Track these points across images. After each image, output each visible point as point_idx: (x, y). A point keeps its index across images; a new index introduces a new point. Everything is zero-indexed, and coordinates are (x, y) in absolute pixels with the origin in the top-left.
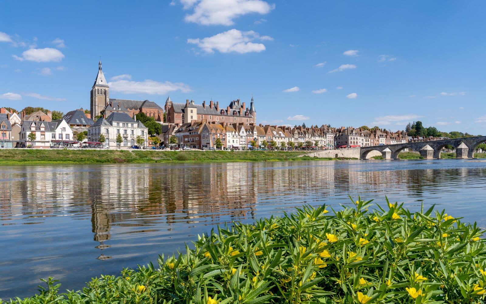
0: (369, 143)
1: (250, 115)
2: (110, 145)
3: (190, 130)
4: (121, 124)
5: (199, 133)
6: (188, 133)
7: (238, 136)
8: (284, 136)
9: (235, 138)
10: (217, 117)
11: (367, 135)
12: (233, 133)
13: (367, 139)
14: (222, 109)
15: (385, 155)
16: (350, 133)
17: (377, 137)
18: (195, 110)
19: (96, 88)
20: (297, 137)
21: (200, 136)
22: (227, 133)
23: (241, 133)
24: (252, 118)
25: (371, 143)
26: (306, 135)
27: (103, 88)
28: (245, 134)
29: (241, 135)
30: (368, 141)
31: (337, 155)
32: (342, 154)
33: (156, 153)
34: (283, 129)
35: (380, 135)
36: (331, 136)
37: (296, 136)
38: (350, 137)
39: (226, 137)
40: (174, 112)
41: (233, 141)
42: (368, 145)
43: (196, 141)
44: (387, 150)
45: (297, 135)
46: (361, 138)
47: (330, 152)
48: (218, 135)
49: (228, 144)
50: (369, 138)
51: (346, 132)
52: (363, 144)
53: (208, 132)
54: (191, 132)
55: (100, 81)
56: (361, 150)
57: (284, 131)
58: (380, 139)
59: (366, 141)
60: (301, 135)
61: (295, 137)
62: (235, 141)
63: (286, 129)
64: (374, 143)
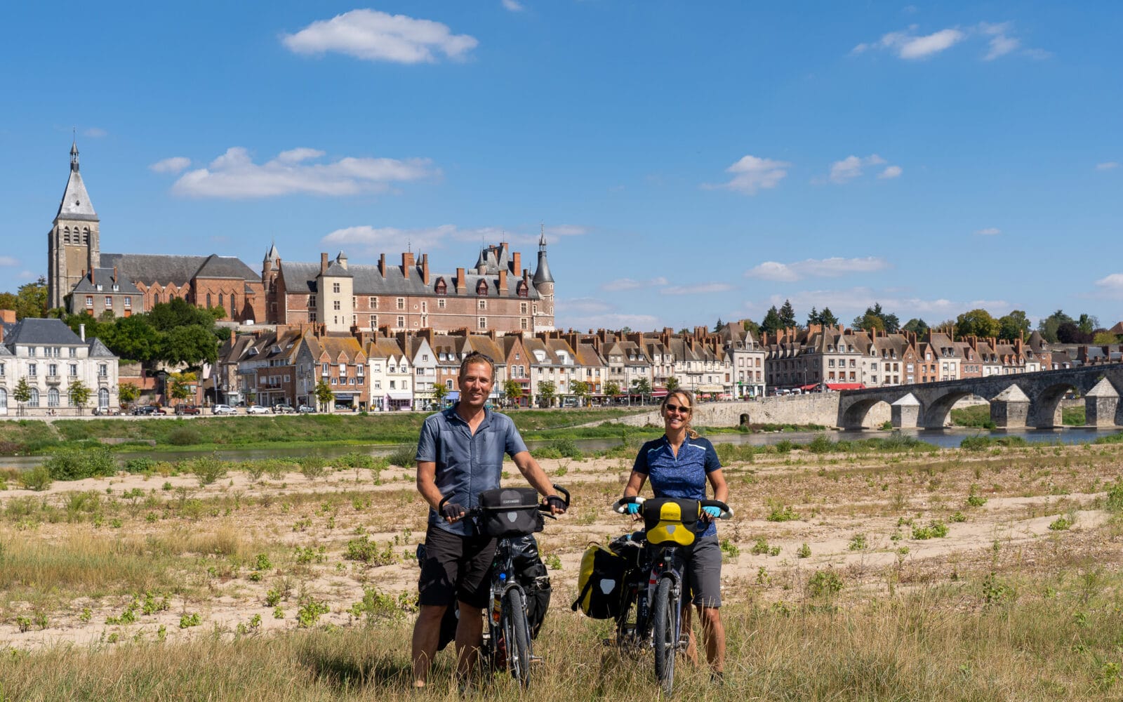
0: (900, 374)
1: (532, 292)
2: (9, 406)
3: (271, 355)
4: (40, 350)
5: (290, 362)
6: (266, 364)
7: (409, 370)
8: (572, 363)
9: (398, 375)
10: (422, 301)
11: (892, 351)
12: (392, 360)
13: (892, 364)
14: (439, 276)
15: (900, 416)
16: (829, 347)
17: (928, 357)
18: (347, 284)
19: (62, 225)
20: (622, 365)
21: (292, 370)
22: (372, 362)
23: (418, 361)
24: (538, 299)
25: (906, 375)
26: (652, 358)
27: (82, 225)
28: (432, 361)
29: (419, 367)
30: (896, 369)
31: (744, 418)
32: (767, 415)
33: (120, 425)
34: (571, 340)
35: (943, 349)
36: (754, 356)
37: (618, 362)
38: (826, 359)
39: (368, 373)
40: (285, 289)
41: (392, 383)
42: (896, 381)
43: (284, 384)
44: (909, 400)
45: (619, 359)
46: (869, 361)
47: (717, 410)
48: (342, 367)
49: (374, 392)
50: (899, 360)
51: (817, 342)
52: (874, 378)
53: (311, 359)
54: (274, 359)
55: (73, 205)
56: (841, 400)
57: (574, 348)
58: (941, 360)
59: (888, 369)
60: (637, 356)
61: (612, 365)
62: (398, 384)
63: (584, 341)
64: (916, 375)
